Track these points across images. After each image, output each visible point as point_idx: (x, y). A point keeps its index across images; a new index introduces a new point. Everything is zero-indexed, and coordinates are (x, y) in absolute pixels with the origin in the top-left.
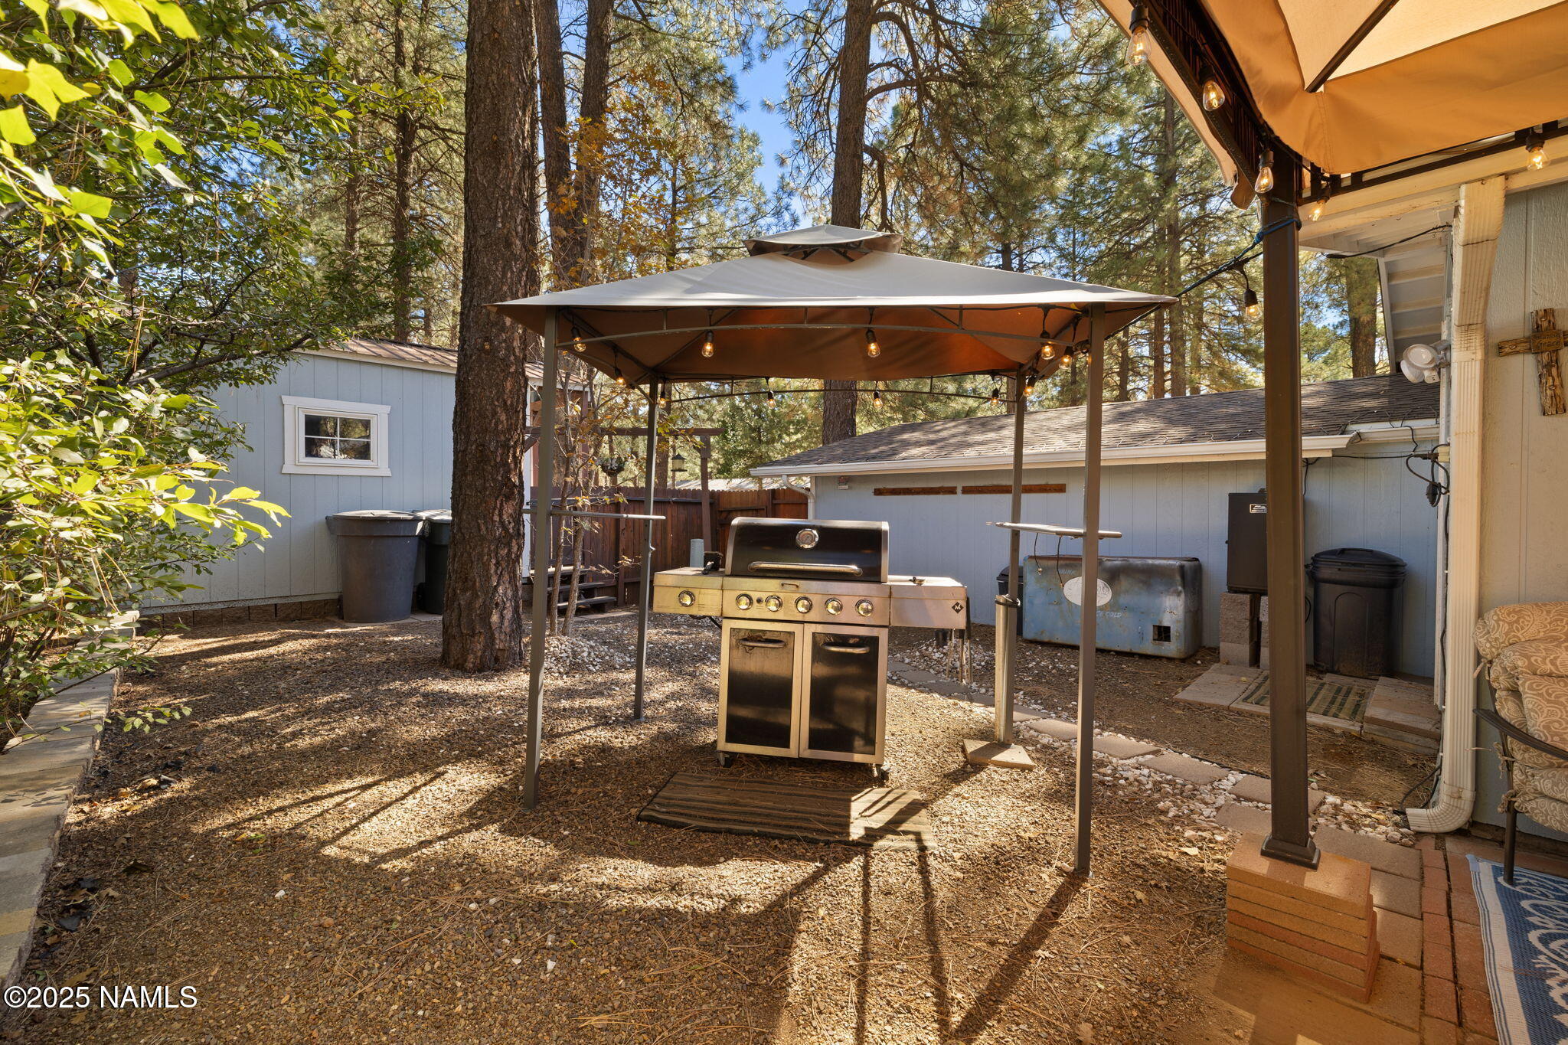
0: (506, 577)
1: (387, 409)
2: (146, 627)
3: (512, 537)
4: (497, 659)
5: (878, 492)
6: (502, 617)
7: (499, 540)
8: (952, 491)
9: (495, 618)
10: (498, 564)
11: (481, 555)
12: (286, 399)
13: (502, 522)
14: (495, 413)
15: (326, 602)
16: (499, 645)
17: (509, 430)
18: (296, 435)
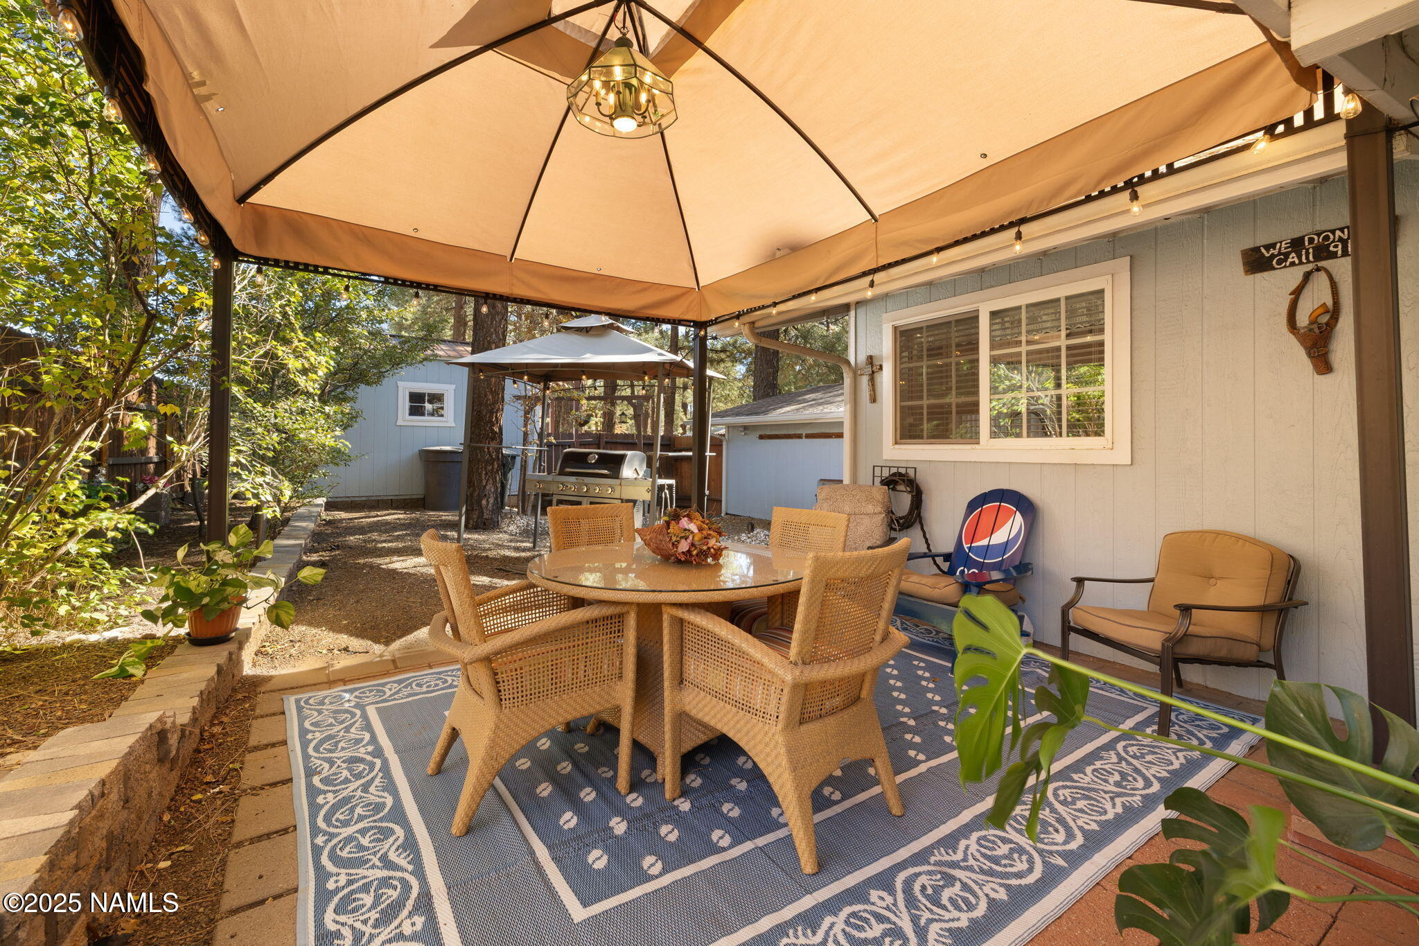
0: (491, 481)
1: (453, 387)
2: (330, 506)
3: (494, 460)
4: (485, 524)
5: (761, 437)
6: (488, 502)
7: (487, 462)
8: (799, 436)
9: (484, 502)
10: (486, 474)
11: (478, 469)
12: (400, 383)
13: (489, 452)
14: (486, 395)
15: (418, 499)
16: (486, 516)
17: (493, 404)
18: (404, 404)
